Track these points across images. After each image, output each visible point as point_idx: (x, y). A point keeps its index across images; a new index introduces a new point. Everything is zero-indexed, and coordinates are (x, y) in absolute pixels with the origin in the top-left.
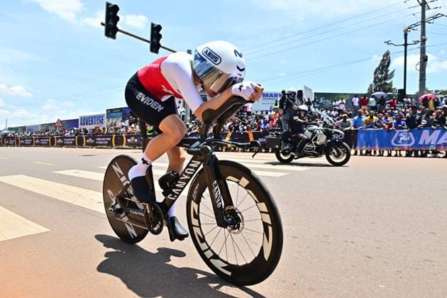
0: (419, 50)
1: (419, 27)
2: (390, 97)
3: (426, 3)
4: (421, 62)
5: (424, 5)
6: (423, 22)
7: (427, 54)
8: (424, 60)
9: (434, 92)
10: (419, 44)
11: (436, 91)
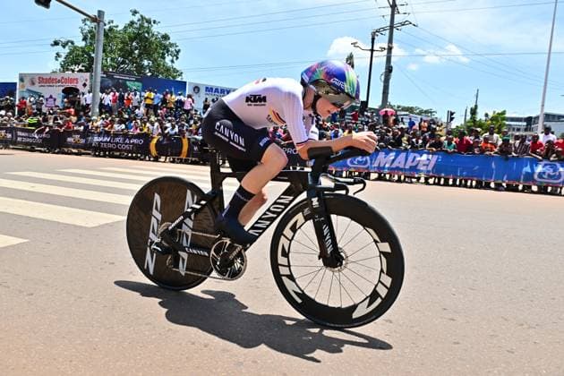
0: (385, 58)
1: (387, 32)
2: (353, 108)
3: (396, 6)
4: (386, 72)
5: (394, 6)
6: (392, 27)
7: (392, 64)
8: (389, 70)
9: (396, 108)
10: (386, 51)
11: (399, 107)
